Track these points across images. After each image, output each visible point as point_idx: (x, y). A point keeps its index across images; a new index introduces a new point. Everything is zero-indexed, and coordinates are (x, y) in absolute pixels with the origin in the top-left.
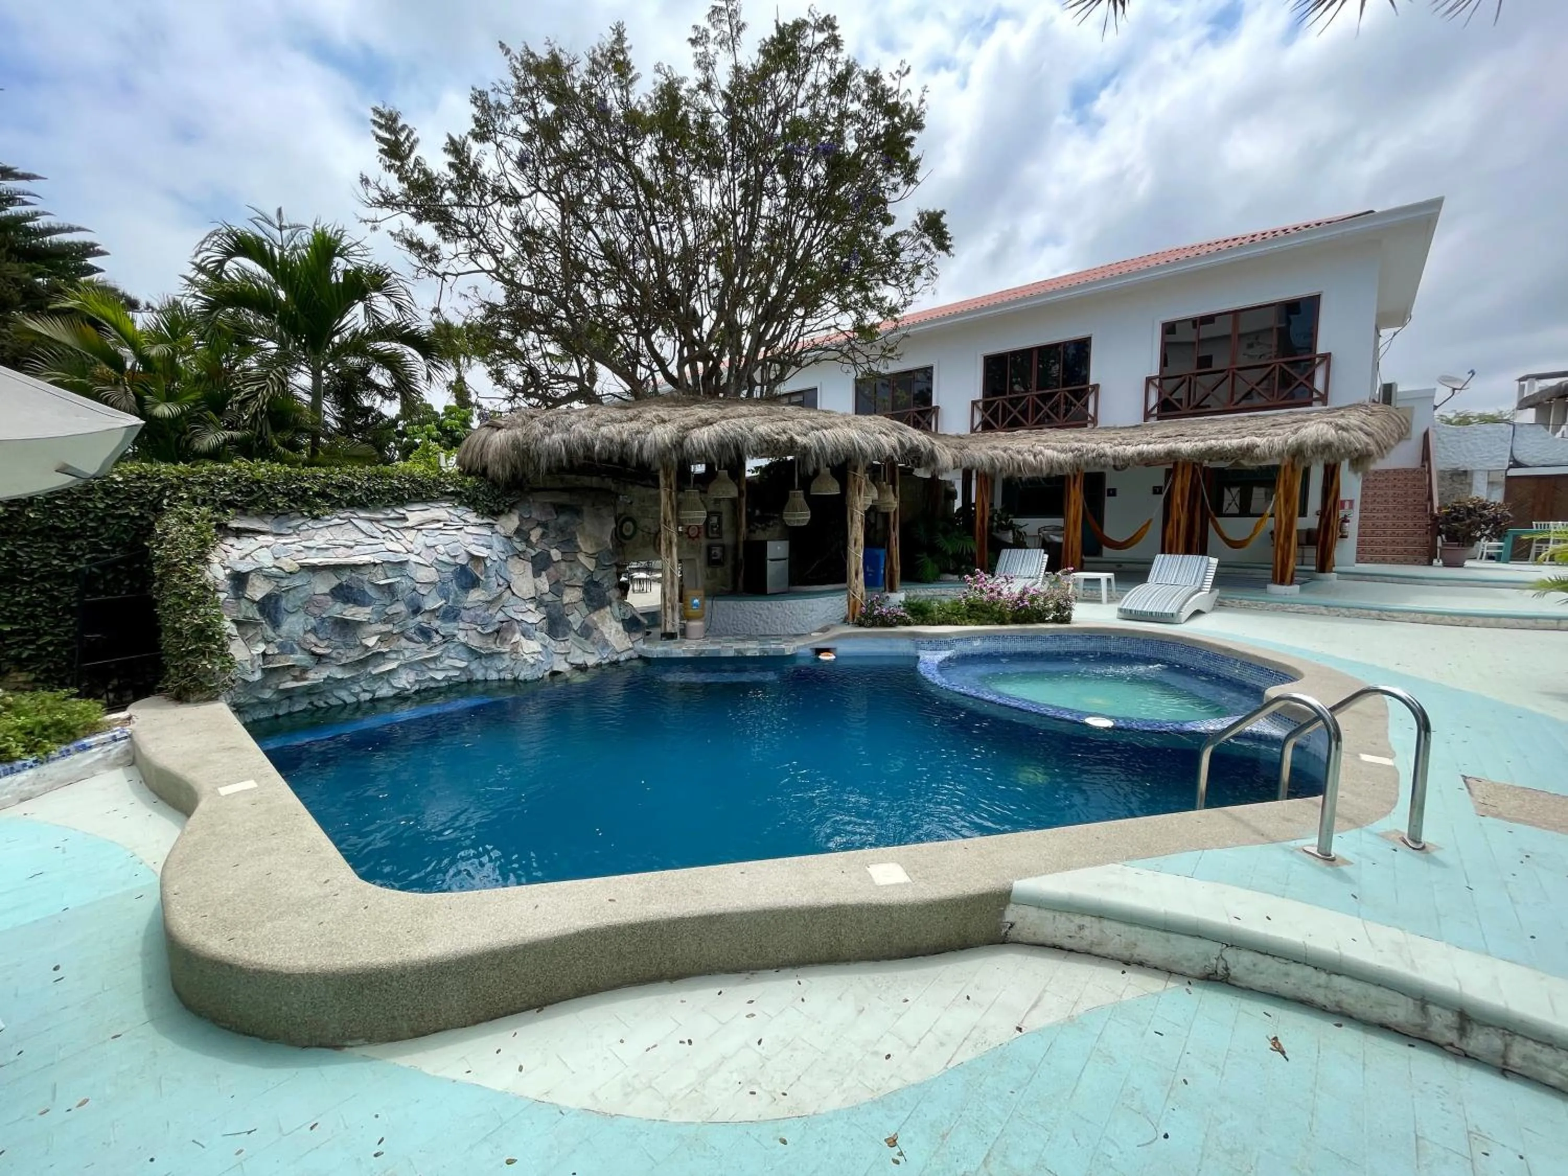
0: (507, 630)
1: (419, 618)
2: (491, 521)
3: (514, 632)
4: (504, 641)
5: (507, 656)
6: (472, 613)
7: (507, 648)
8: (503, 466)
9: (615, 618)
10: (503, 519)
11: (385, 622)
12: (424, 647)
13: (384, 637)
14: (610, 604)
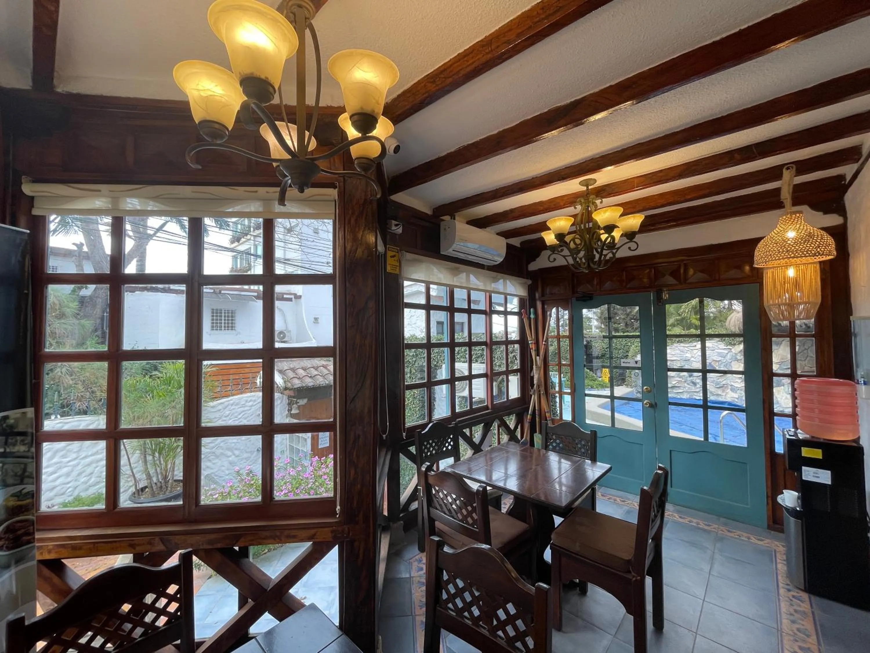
0: (726, 387)
1: (692, 378)
2: (731, 348)
3: (728, 389)
4: (723, 391)
5: (723, 397)
6: (712, 379)
7: (724, 394)
8: (735, 328)
9: (786, 392)
10: (736, 347)
11: (680, 378)
12: (693, 388)
13: (679, 382)
14: (783, 385)
